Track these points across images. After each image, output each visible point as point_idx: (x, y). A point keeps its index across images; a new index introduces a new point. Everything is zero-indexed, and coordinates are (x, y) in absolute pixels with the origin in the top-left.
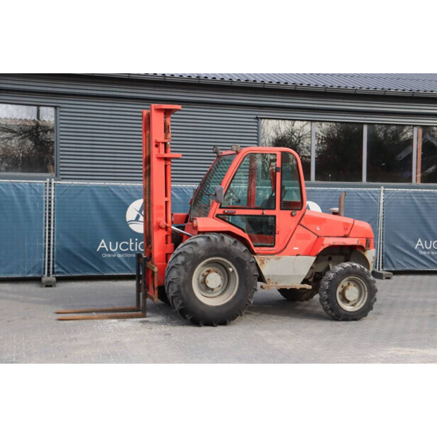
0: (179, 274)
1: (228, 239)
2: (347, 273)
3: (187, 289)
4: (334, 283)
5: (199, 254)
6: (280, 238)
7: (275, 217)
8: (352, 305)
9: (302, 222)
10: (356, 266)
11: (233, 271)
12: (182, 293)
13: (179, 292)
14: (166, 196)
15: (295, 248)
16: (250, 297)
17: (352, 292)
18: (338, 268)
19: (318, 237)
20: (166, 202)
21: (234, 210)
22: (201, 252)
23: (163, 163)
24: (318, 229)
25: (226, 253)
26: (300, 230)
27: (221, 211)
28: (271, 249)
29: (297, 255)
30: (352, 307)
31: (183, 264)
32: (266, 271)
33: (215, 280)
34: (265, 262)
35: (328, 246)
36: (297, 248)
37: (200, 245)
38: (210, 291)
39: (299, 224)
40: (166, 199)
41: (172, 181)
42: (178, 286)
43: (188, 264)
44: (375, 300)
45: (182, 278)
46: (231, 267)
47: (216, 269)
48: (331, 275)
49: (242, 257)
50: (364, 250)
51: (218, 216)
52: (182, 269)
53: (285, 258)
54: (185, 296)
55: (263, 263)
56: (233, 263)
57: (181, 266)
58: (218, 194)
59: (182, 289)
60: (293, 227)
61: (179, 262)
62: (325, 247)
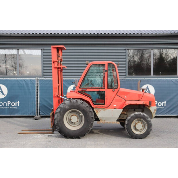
0: (58, 116)
1: (80, 101)
2: (136, 117)
3: (61, 123)
4: (130, 122)
5: (66, 108)
6: (107, 101)
7: (105, 92)
8: (140, 132)
9: (118, 94)
10: (141, 114)
11: (82, 115)
12: (59, 124)
13: (58, 124)
14: (59, 83)
15: (114, 106)
16: (90, 127)
17: (139, 126)
18: (132, 115)
19: (126, 100)
20: (59, 86)
21: (86, 89)
22: (67, 107)
23: (57, 70)
24: (126, 97)
25: (78, 108)
26: (117, 97)
27: (80, 90)
28: (103, 106)
29: (115, 109)
30: (140, 133)
31: (59, 112)
32: (99, 115)
33: (75, 119)
34: (99, 112)
35: (128, 105)
36: (115, 106)
37: (67, 104)
38: (74, 124)
39: (116, 95)
40: (58, 85)
41: (63, 77)
42: (57, 121)
43: (61, 112)
44: (151, 130)
45: (59, 118)
46: (81, 114)
47: (76, 114)
48: (129, 118)
49: (85, 109)
50: (149, 107)
51: (79, 91)
52: (59, 114)
53: (108, 110)
54: (60, 125)
55: (98, 112)
56: (82, 112)
57: (58, 113)
58: (76, 82)
59: (59, 122)
60: (113, 96)
61: (58, 111)
62: (126, 105)
